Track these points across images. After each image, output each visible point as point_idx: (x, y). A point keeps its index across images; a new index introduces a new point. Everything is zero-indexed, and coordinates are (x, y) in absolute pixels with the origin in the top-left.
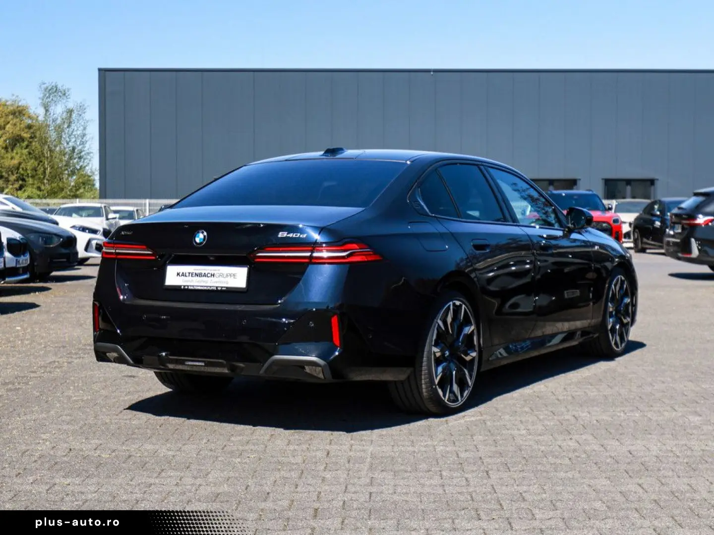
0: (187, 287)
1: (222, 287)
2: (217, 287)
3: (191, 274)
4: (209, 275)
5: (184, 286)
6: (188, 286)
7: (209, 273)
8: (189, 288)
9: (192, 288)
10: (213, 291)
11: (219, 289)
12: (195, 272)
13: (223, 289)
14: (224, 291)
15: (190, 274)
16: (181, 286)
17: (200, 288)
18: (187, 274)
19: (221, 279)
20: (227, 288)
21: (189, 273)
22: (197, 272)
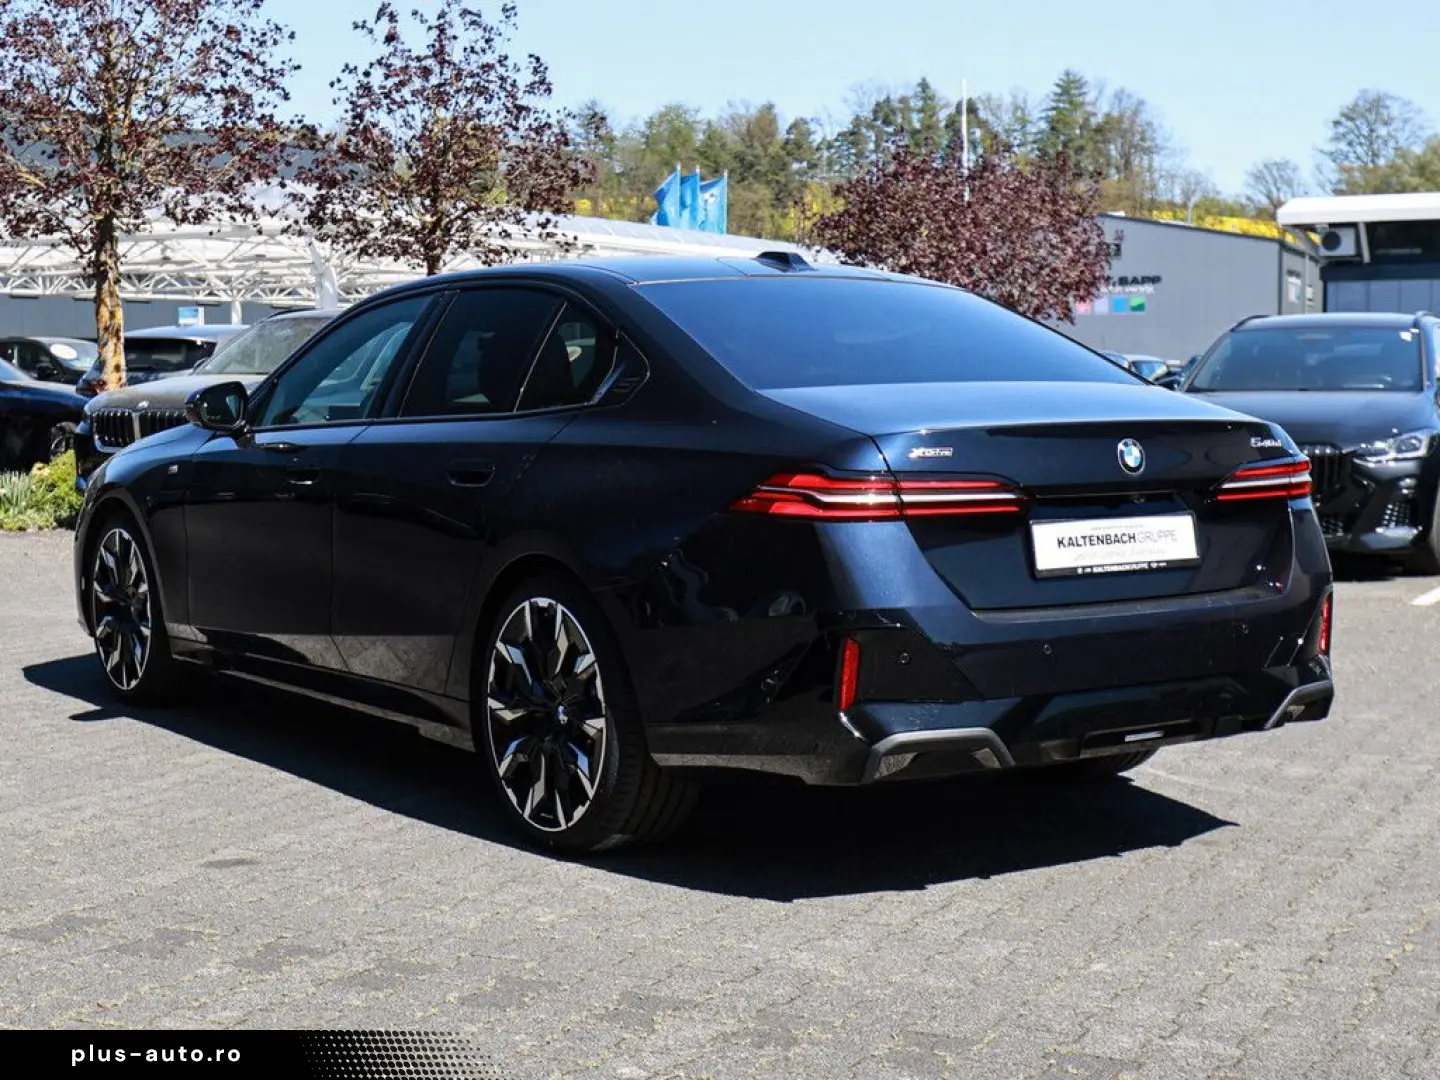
0: (1089, 570)
1: (1158, 562)
2: (1149, 563)
3: (1089, 540)
4: (1125, 538)
5: (1084, 568)
6: (1091, 567)
7: (1124, 534)
8: (1095, 570)
9: (1100, 570)
10: (1142, 572)
11: (1154, 565)
12: (1096, 533)
13: (1162, 564)
14: (1164, 569)
15: (1087, 540)
16: (1076, 569)
17: (1116, 569)
18: (1081, 542)
19: (1149, 544)
20: (1167, 562)
21: (1084, 538)
22: (1101, 533)
